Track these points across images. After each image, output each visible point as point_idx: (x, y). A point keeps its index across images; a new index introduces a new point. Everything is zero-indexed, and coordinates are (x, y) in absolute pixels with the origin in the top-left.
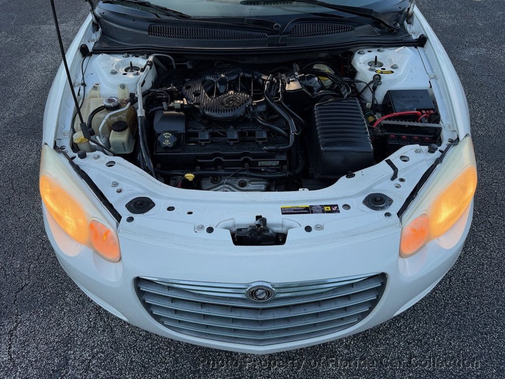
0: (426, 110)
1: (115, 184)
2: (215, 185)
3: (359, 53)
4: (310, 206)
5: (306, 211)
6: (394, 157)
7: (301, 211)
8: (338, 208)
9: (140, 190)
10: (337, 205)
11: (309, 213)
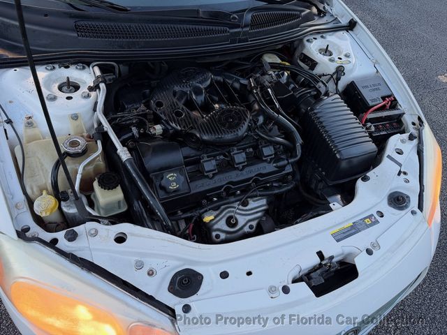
0: (387, 97)
1: (140, 266)
2: (217, 212)
3: (308, 41)
4: (353, 223)
5: (354, 231)
6: (391, 152)
8: (375, 218)
9: (176, 263)
10: (372, 215)
11: (357, 232)
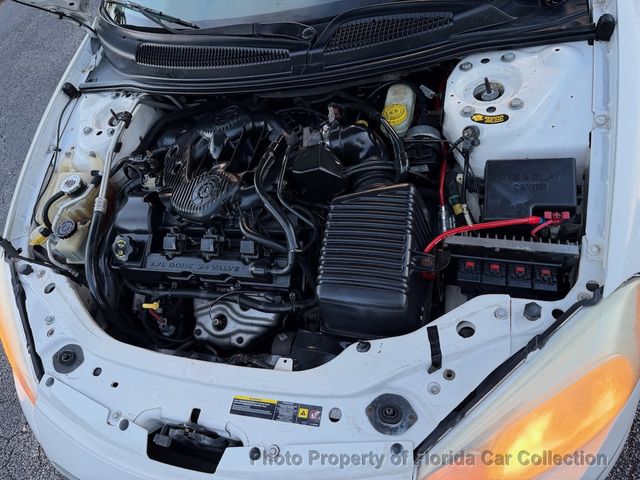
0: (553, 209)
1: (51, 320)
3: (462, 67)
4: (278, 402)
5: (268, 413)
6: (446, 324)
7: (261, 412)
8: (320, 415)
10: (320, 409)
11: (269, 417)
